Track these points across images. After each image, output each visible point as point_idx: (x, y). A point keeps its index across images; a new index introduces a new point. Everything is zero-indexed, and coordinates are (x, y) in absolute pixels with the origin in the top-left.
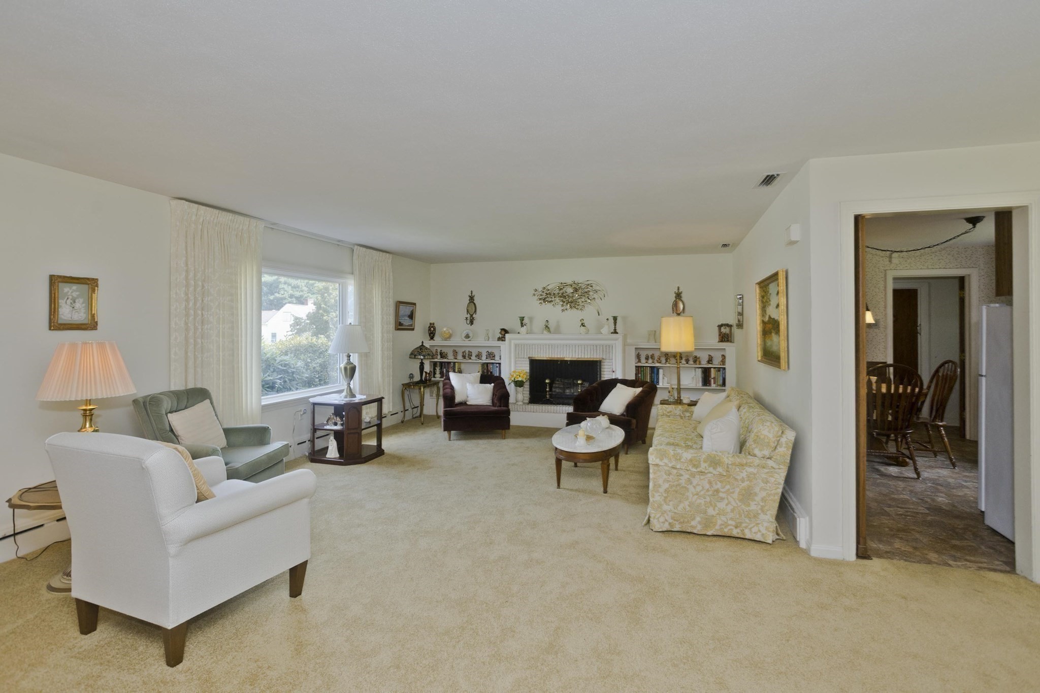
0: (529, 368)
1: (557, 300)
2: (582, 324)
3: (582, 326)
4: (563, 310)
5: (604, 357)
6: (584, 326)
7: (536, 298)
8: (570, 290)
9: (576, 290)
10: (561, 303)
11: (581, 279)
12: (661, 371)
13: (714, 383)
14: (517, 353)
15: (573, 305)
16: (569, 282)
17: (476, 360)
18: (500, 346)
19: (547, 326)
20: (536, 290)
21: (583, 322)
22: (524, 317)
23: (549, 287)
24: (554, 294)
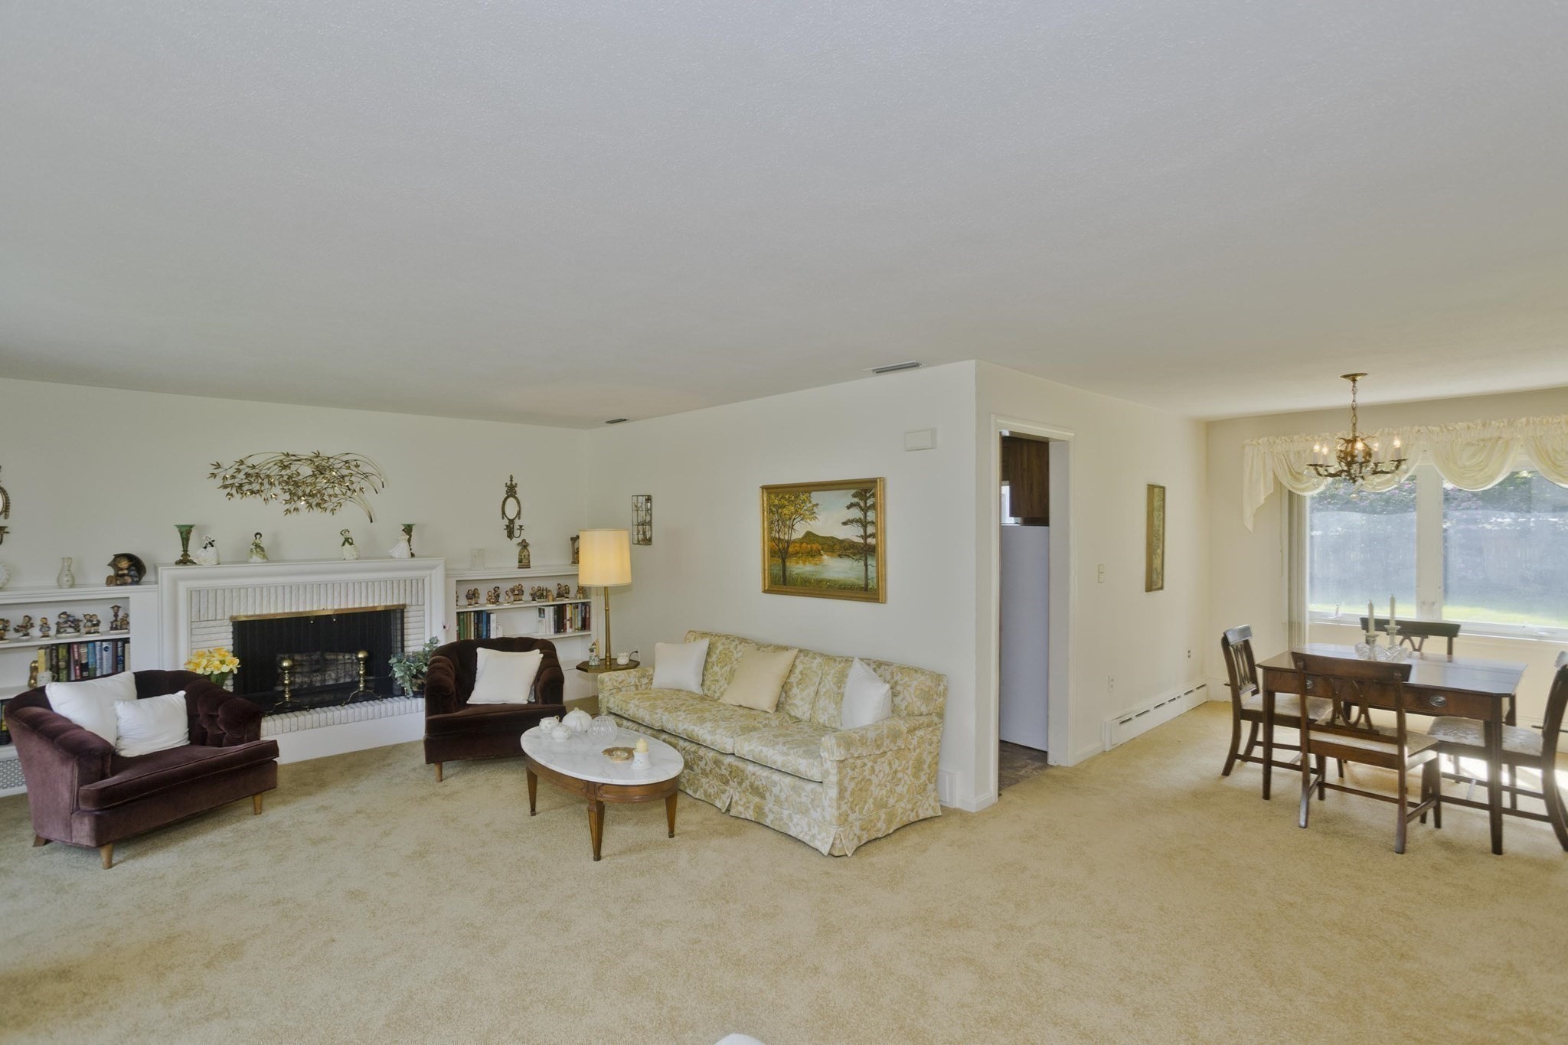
0: (231, 642)
1: (277, 489)
2: (347, 540)
3: (346, 544)
4: (288, 511)
5: (408, 602)
6: (351, 544)
7: (219, 481)
8: (306, 470)
9: (320, 470)
10: (287, 496)
11: (331, 448)
12: (493, 617)
13: (571, 627)
14: (195, 610)
15: (314, 501)
16: (306, 452)
17: (18, 640)
18: (128, 598)
19: (257, 546)
20: (218, 466)
21: (347, 535)
22: (191, 527)
23: (250, 462)
24: (268, 476)
